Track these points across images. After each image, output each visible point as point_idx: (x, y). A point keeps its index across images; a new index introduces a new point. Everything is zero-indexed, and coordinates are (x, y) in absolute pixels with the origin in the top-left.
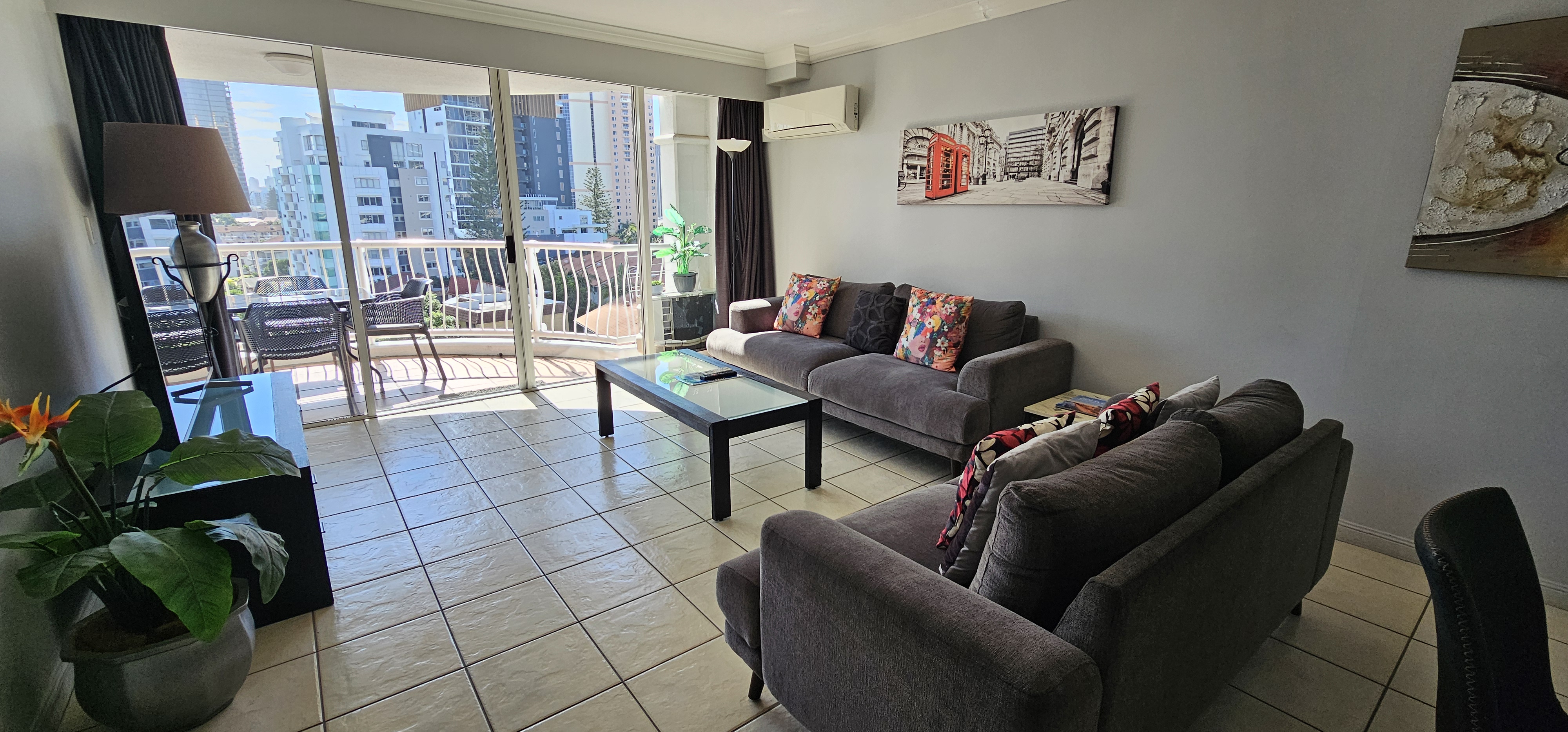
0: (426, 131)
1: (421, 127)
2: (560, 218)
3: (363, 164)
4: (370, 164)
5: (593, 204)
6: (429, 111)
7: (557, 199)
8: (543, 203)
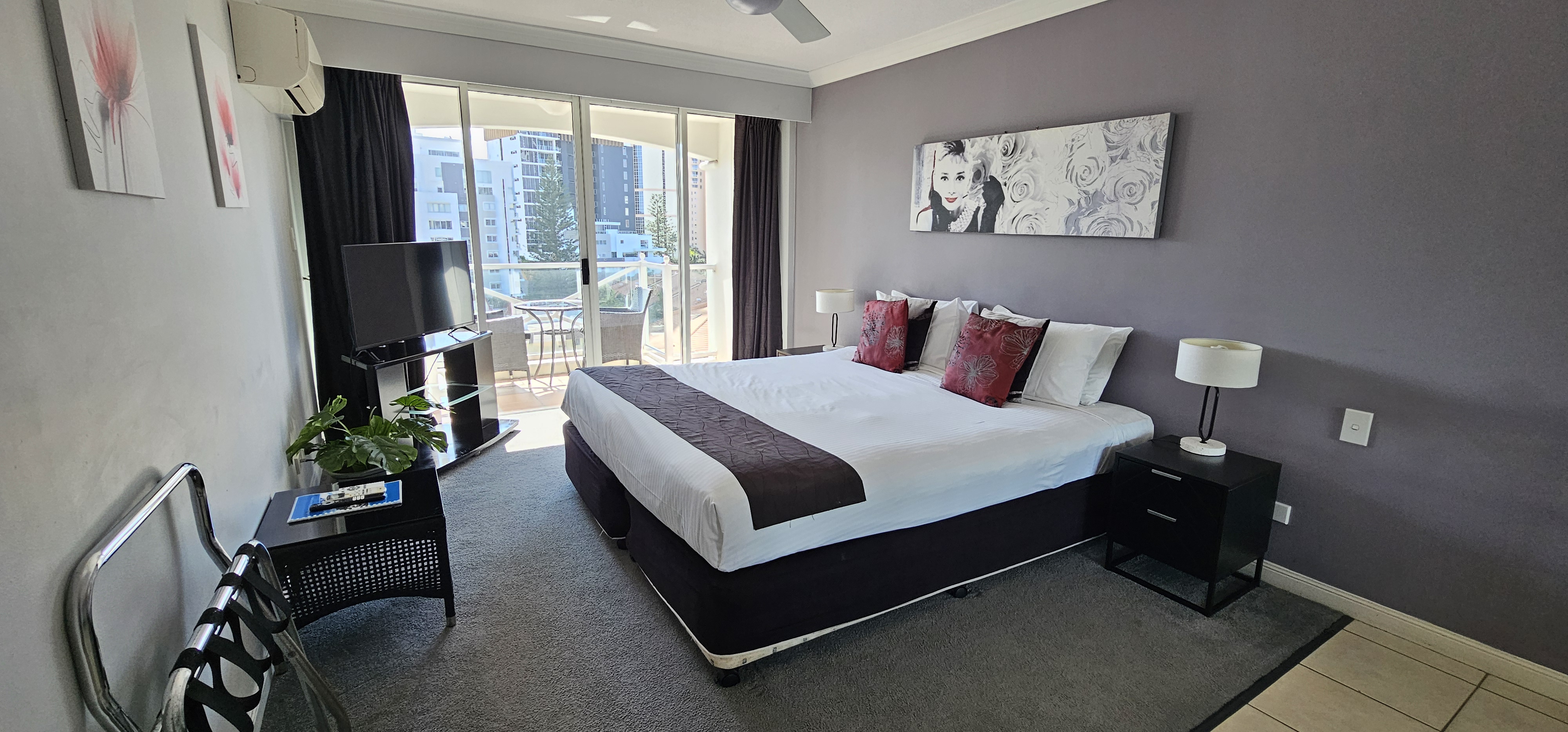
0: (502, 159)
1: (498, 156)
2: (622, 242)
3: (437, 190)
4: (443, 190)
5: (656, 229)
6: (506, 140)
7: (619, 224)
8: (608, 227)
